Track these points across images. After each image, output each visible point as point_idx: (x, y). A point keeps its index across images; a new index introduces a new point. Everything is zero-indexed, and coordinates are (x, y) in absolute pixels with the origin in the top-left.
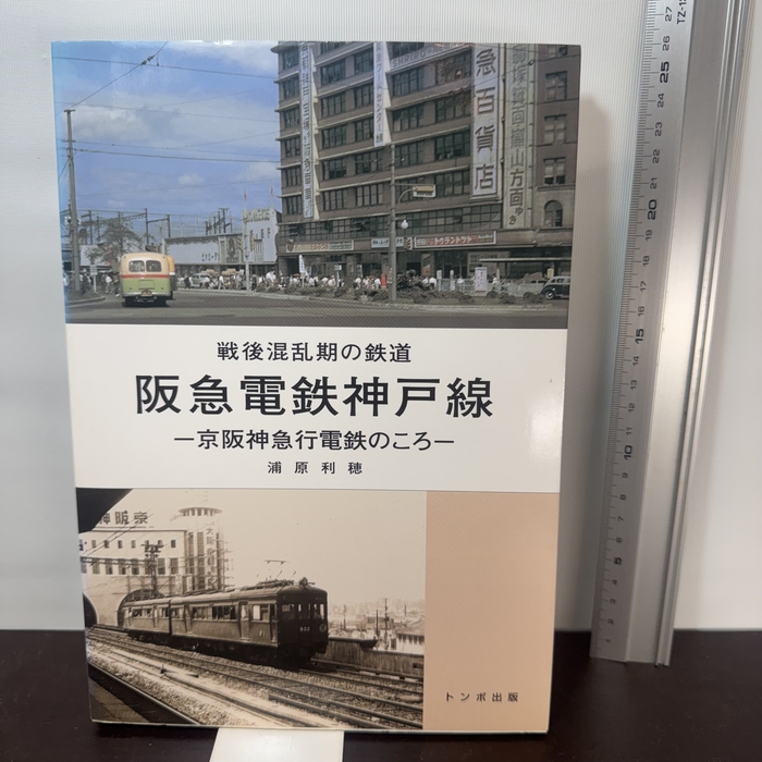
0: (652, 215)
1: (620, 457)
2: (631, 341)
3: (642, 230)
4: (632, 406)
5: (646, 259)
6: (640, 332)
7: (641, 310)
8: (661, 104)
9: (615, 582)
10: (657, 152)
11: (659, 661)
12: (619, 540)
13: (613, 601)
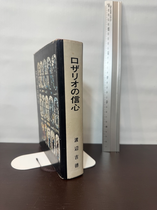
13: (106, 136)
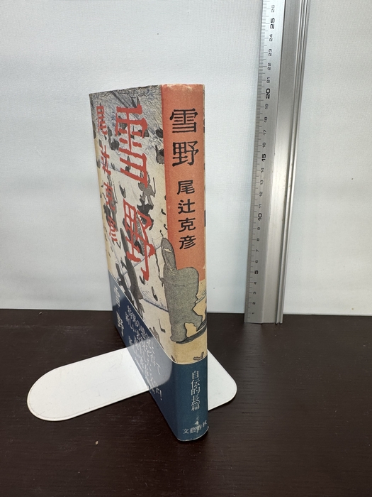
0: (268, 96)
1: (256, 219)
2: (260, 160)
3: (263, 104)
4: (261, 193)
5: (266, 118)
6: (264, 156)
7: (264, 144)
8: (271, 40)
9: (255, 283)
10: (270, 64)
11: (278, 322)
12: (257, 262)
